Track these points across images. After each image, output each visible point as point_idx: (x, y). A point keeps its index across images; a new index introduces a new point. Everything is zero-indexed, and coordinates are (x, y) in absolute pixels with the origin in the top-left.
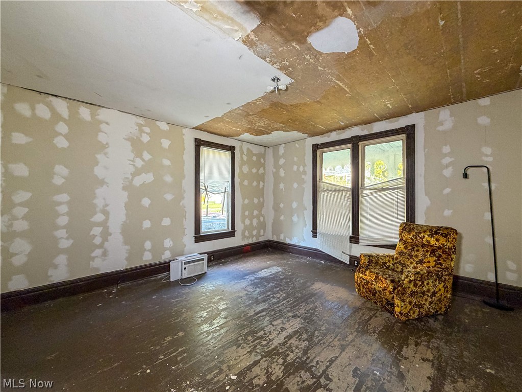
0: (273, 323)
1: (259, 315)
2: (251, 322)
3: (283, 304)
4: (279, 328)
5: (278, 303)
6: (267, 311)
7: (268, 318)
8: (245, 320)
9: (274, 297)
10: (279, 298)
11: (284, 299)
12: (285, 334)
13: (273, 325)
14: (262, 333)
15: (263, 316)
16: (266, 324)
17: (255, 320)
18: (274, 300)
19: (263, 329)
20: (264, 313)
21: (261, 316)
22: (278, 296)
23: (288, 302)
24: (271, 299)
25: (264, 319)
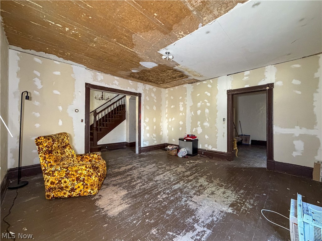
0: (169, 178)
1: (177, 181)
2: (180, 179)
3: (162, 188)
4: (166, 176)
5: (165, 189)
6: (172, 184)
7: (172, 180)
8: (183, 179)
9: (168, 194)
10: (164, 193)
11: (160, 192)
12: (164, 175)
13: (169, 177)
14: (174, 175)
15: (174, 181)
16: (172, 178)
17: (178, 179)
18: (168, 191)
19: (174, 176)
20: (174, 183)
21: (176, 181)
22: (164, 195)
23: (158, 190)
24: (170, 192)
25: (174, 180)
